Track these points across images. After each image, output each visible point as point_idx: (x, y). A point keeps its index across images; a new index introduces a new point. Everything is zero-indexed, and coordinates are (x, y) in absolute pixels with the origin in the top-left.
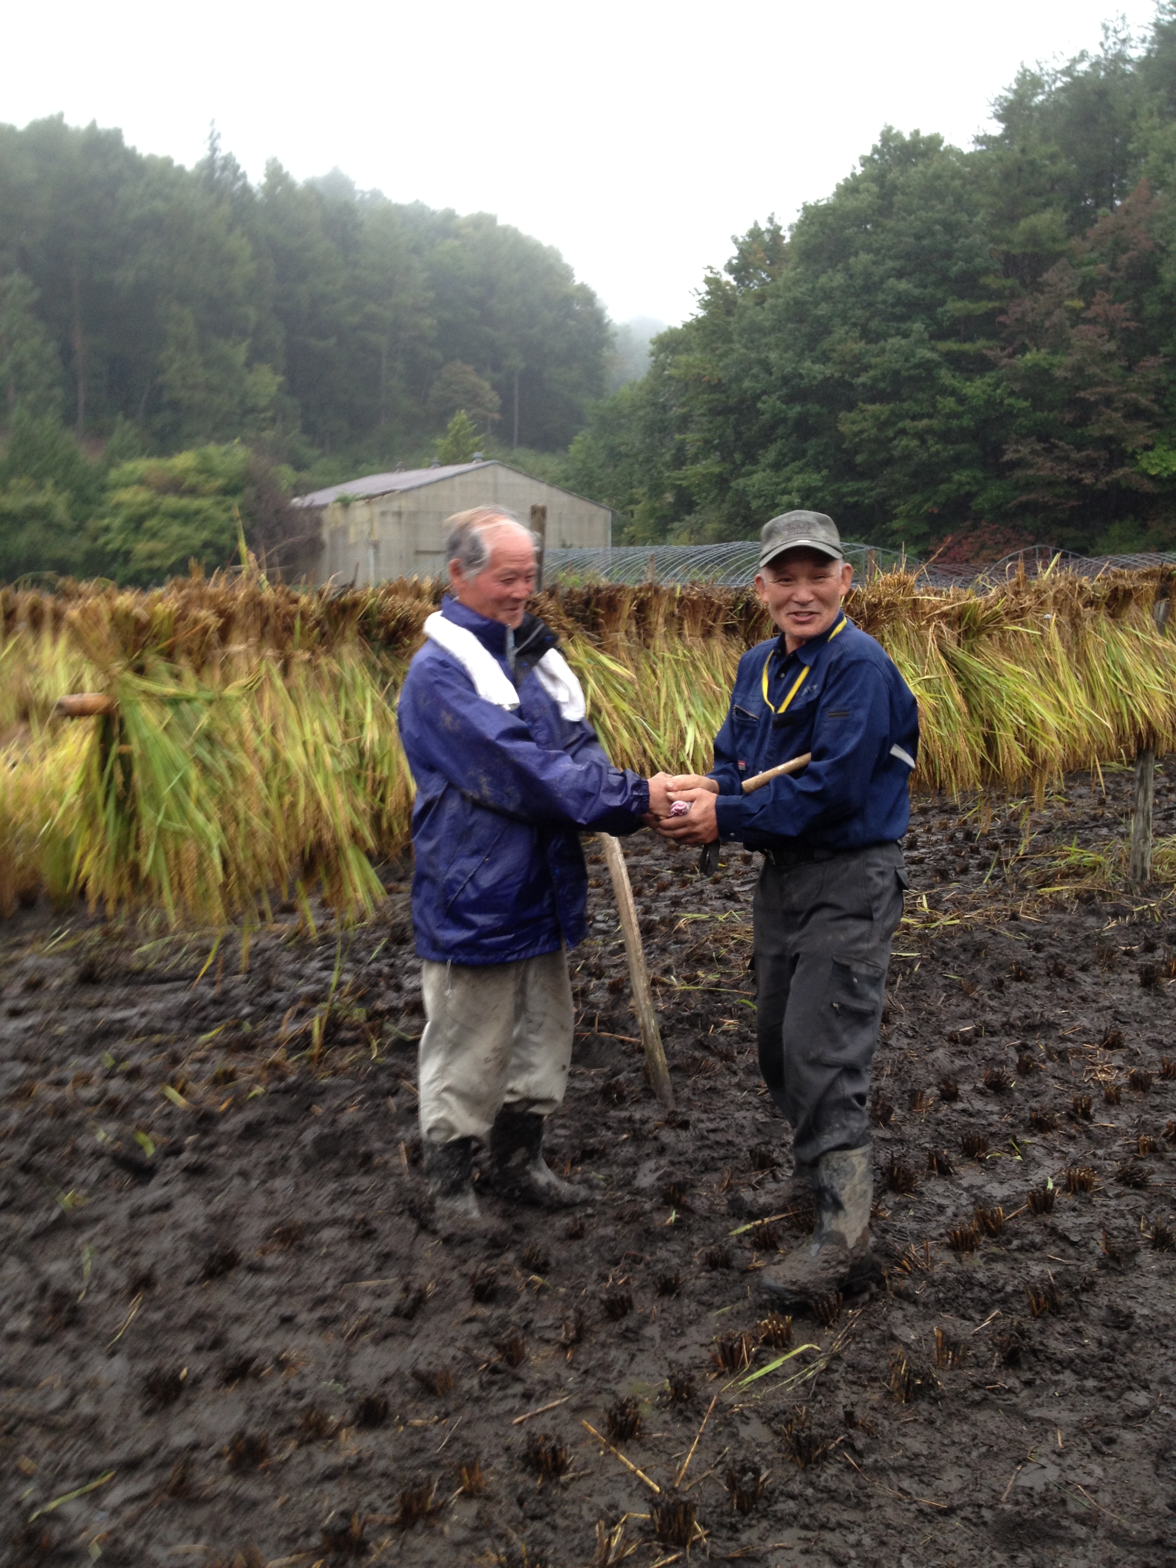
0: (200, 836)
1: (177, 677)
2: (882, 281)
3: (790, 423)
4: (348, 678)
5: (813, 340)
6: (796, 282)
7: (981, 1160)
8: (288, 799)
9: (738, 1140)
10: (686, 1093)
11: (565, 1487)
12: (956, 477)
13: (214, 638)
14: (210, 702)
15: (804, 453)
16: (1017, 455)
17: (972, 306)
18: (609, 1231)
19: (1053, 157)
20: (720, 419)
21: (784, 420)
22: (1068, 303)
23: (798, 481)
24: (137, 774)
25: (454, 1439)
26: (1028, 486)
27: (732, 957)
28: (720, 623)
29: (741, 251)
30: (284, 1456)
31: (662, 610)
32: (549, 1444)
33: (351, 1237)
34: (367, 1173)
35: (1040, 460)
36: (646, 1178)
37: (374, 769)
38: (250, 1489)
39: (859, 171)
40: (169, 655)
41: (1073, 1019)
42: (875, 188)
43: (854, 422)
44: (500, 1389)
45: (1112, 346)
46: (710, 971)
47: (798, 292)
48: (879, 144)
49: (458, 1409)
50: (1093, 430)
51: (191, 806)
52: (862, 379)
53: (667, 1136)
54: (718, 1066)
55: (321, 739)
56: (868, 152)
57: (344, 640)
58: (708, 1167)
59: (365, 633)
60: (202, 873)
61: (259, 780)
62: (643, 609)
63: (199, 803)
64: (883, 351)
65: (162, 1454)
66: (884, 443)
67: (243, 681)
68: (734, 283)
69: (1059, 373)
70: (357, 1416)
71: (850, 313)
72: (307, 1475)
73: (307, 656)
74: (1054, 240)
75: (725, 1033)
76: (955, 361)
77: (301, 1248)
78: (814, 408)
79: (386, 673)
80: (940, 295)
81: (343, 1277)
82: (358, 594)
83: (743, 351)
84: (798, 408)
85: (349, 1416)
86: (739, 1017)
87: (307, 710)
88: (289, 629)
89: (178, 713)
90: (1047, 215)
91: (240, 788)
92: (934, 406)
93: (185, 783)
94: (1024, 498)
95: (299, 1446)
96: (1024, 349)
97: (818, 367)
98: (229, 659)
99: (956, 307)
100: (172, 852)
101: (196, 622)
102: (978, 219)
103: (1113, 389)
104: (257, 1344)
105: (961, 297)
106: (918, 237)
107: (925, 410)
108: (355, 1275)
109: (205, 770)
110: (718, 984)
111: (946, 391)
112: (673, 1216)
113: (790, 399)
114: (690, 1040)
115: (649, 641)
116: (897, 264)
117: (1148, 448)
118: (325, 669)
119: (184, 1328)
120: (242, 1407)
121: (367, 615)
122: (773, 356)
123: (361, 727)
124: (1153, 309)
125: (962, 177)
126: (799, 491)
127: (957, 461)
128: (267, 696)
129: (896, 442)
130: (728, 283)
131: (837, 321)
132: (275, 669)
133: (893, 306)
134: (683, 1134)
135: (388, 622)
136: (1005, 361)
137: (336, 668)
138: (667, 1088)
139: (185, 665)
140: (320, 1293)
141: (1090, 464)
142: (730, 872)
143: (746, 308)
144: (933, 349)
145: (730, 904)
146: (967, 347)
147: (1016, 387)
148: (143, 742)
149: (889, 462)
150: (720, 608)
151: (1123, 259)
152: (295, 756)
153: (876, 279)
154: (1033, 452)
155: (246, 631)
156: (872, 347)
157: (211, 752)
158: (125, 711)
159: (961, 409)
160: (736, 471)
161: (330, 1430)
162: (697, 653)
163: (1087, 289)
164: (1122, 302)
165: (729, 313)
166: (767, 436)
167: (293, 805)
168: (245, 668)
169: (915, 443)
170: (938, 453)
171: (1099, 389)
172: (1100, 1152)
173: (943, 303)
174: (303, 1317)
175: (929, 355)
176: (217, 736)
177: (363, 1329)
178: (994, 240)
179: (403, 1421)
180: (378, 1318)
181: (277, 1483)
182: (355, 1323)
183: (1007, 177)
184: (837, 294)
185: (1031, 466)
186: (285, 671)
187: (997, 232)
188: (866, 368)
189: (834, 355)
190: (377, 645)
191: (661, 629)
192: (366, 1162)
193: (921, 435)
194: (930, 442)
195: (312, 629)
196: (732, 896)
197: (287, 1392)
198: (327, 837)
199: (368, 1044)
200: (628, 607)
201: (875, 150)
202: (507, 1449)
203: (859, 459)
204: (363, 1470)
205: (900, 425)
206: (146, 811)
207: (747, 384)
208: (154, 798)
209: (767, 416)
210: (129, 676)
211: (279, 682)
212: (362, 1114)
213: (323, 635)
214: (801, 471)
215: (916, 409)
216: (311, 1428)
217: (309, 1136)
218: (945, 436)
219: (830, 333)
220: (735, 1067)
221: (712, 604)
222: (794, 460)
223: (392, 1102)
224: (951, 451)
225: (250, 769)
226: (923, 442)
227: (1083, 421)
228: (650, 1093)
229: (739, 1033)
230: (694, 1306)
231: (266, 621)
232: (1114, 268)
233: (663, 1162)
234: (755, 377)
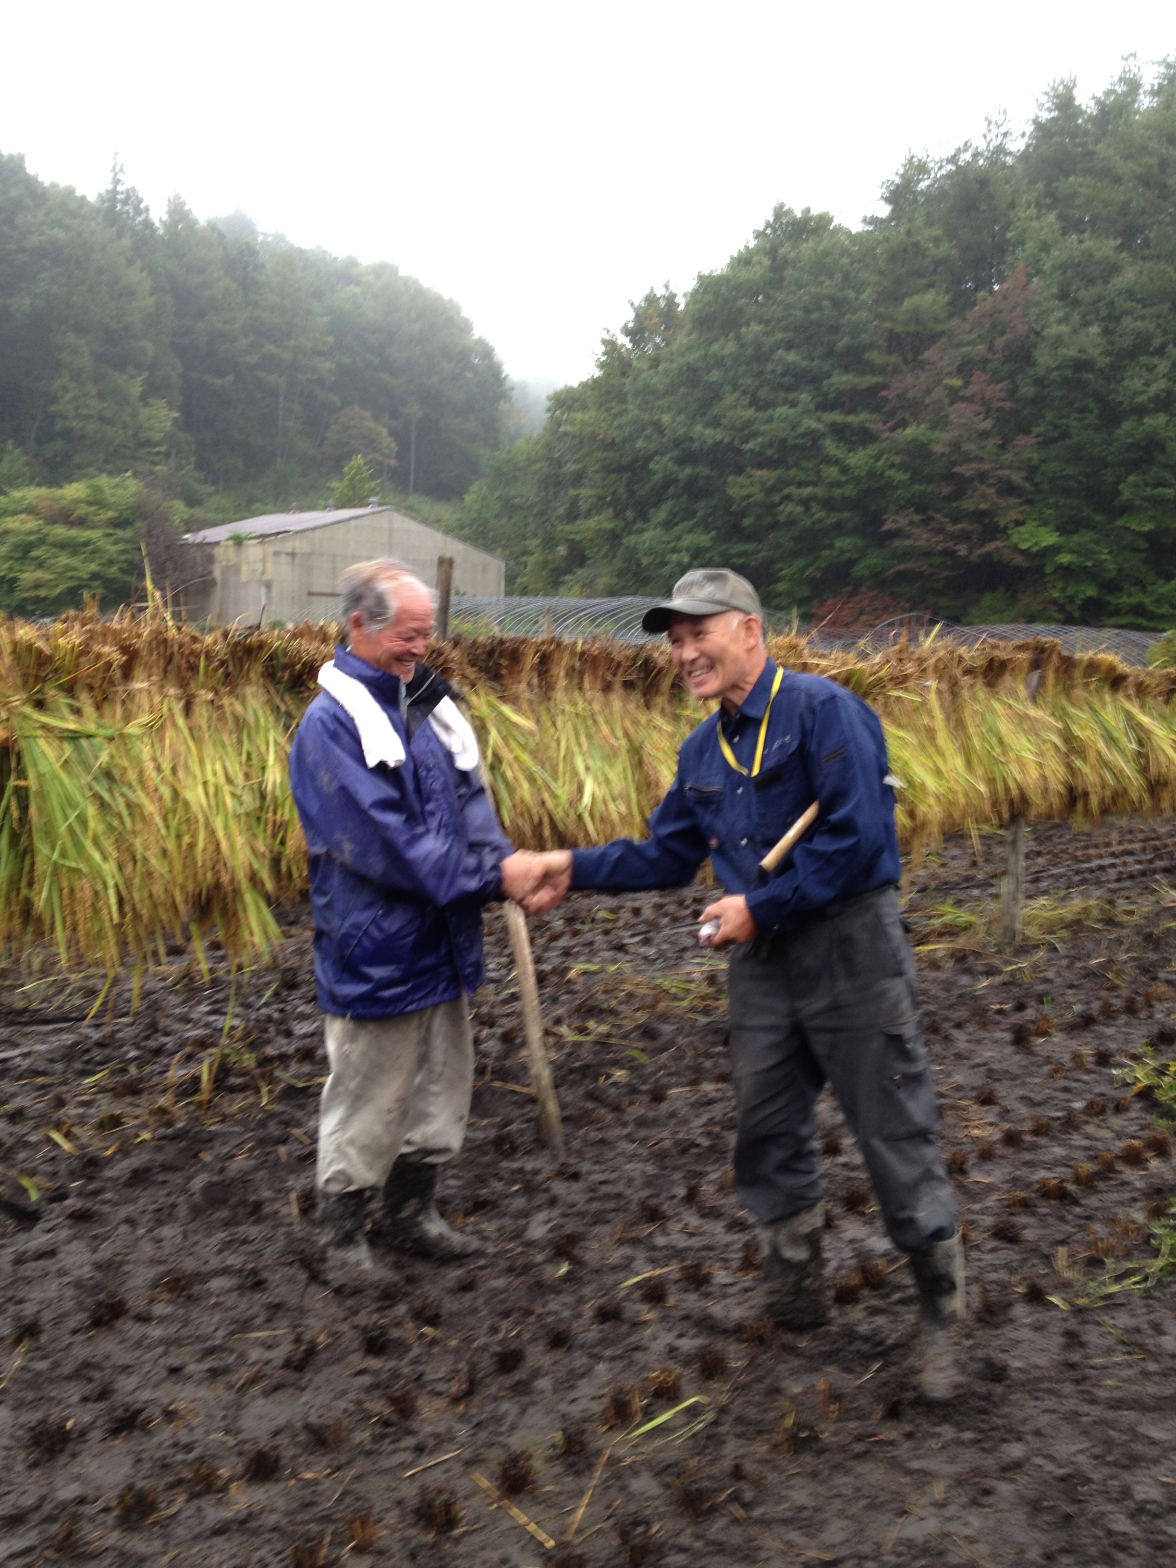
0: (97, 874)
1: (77, 712)
2: (772, 351)
3: (681, 484)
4: (251, 720)
5: (705, 405)
6: (689, 348)
7: (863, 1214)
8: (186, 839)
9: (628, 1192)
10: (576, 1144)
11: (457, 1541)
12: (838, 544)
13: (118, 674)
14: (111, 739)
15: (694, 513)
16: (895, 526)
17: (857, 380)
18: (500, 1283)
19: (937, 241)
20: (613, 477)
21: (675, 481)
22: (947, 381)
23: (687, 541)
24: (33, 810)
25: (345, 1493)
26: (906, 555)
27: (622, 1008)
28: (619, 679)
29: (637, 315)
30: (173, 1510)
31: (563, 663)
32: (443, 1497)
33: (240, 1287)
34: (256, 1222)
35: (917, 531)
36: (538, 1229)
37: (275, 813)
38: (138, 1544)
39: (752, 244)
40: (70, 690)
41: (949, 1075)
42: (767, 262)
43: (742, 487)
44: (393, 1442)
45: (987, 424)
46: (600, 1022)
47: (692, 357)
48: (771, 219)
49: (349, 1462)
50: (968, 504)
51: (88, 844)
52: (750, 445)
53: (559, 1188)
54: (610, 1117)
55: (222, 780)
56: (761, 227)
57: (248, 681)
58: (599, 1219)
59: (270, 675)
60: (96, 911)
61: (158, 820)
62: (545, 662)
63: (96, 841)
64: (770, 420)
65: (47, 1508)
66: (771, 508)
67: (144, 719)
68: (629, 346)
69: (938, 449)
70: (247, 1470)
71: (740, 381)
72: (197, 1531)
73: (210, 696)
74: (936, 320)
75: (615, 1084)
76: (840, 432)
77: (189, 1297)
78: (704, 471)
79: (289, 715)
80: (826, 367)
81: (232, 1328)
82: (263, 637)
83: (636, 412)
84: (688, 471)
85: (240, 1469)
86: (630, 1068)
87: (209, 750)
88: (193, 668)
89: (78, 749)
90: (929, 296)
91: (139, 826)
92: (818, 473)
93: (82, 820)
94: (901, 567)
95: (188, 1500)
96: (904, 424)
97: (708, 432)
98: (131, 696)
99: (841, 380)
100: (66, 891)
101: (99, 656)
102: (864, 296)
103: (986, 466)
104: (145, 1395)
105: (847, 370)
106: (807, 311)
107: (810, 479)
108: (245, 1325)
109: (103, 806)
110: (608, 1035)
111: (830, 461)
112: (564, 1268)
113: (682, 461)
114: (581, 1091)
115: (550, 693)
116: (788, 336)
117: (1019, 523)
118: (228, 710)
119: (68, 1378)
120: (129, 1460)
121: (271, 658)
122: (666, 418)
123: (264, 769)
124: (1027, 390)
125: (850, 255)
126: (688, 550)
127: (839, 529)
128: (169, 734)
129: (781, 508)
130: (623, 345)
131: (728, 388)
132: (178, 707)
133: (784, 375)
134: (576, 1186)
135: (293, 665)
136: (886, 435)
137: (239, 708)
138: (558, 1139)
139: (85, 701)
140: (208, 1344)
141: (964, 537)
142: (620, 924)
143: (641, 371)
144: (819, 420)
145: (620, 955)
146: (851, 419)
147: (897, 459)
148: (40, 776)
149: (775, 526)
150: (619, 665)
151: (1000, 342)
152: (195, 796)
153: (766, 349)
154: (911, 523)
155: (149, 668)
156: (760, 415)
157: (110, 791)
158: (23, 744)
159: (843, 478)
160: (628, 528)
161: (220, 1483)
162: (596, 707)
163: (965, 369)
164: (998, 382)
165: (624, 374)
166: (658, 497)
167: (192, 846)
168: (147, 707)
169: (800, 509)
170: (820, 521)
171: (975, 465)
172: (976, 1207)
173: (828, 375)
174: (192, 1368)
175: (814, 425)
176: (116, 772)
177: (253, 1381)
178: (878, 316)
179: (294, 1475)
180: (268, 1370)
181: (166, 1537)
182: (244, 1374)
183: (892, 257)
184: (729, 362)
185: (908, 536)
186: (188, 710)
187: (882, 310)
188: (755, 434)
189: (725, 421)
190: (281, 688)
191: (562, 683)
192: (256, 1211)
193: (806, 503)
194: (814, 510)
195: (216, 670)
196: (621, 948)
197: (175, 1445)
198: (225, 879)
199: (258, 1091)
200: (530, 660)
201: (768, 225)
202: (399, 1503)
203: (747, 522)
204: (253, 1524)
205: (786, 491)
206: (41, 847)
207: (640, 444)
208: (50, 835)
209: (658, 477)
210: (28, 710)
211: (181, 721)
212: (252, 1162)
213: (227, 675)
214: (690, 531)
215: (801, 476)
216: (200, 1482)
217: (198, 1183)
218: (828, 504)
219: (720, 399)
220: (626, 1118)
221: (612, 660)
222: (682, 520)
223: (282, 1150)
224: (832, 519)
225: (150, 807)
226: (808, 509)
227: (958, 495)
228: (541, 1143)
229: (628, 1085)
230: (585, 1360)
231: (169, 660)
232: (991, 349)
233: (556, 1212)
234: (648, 438)
